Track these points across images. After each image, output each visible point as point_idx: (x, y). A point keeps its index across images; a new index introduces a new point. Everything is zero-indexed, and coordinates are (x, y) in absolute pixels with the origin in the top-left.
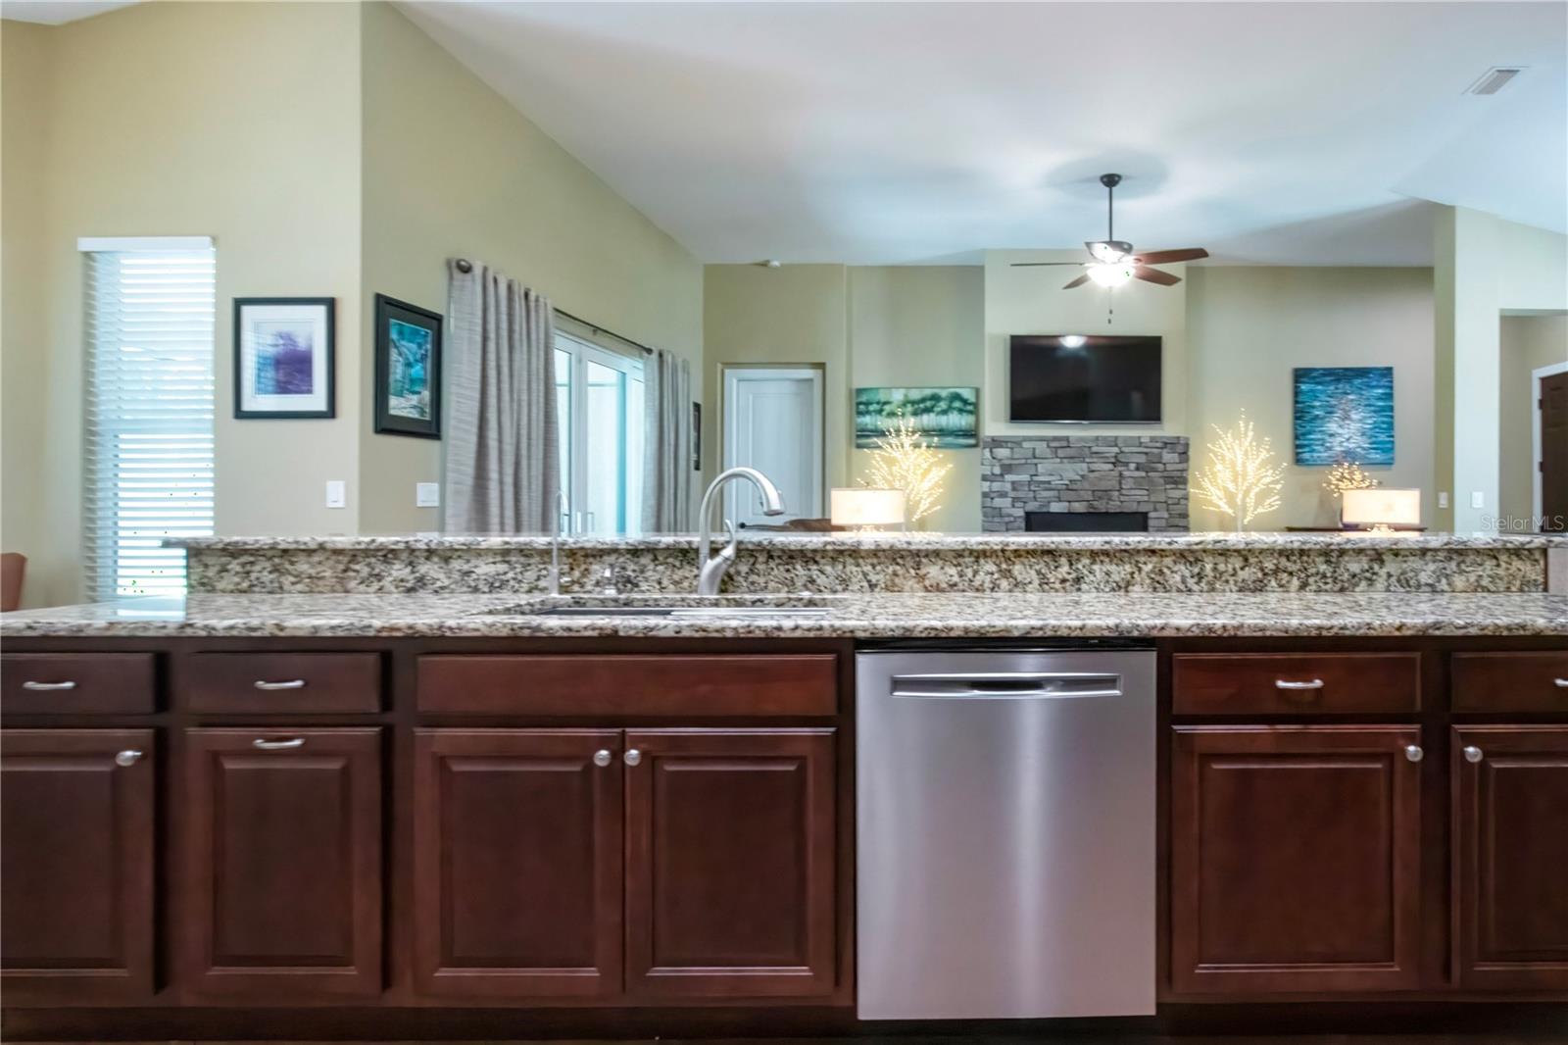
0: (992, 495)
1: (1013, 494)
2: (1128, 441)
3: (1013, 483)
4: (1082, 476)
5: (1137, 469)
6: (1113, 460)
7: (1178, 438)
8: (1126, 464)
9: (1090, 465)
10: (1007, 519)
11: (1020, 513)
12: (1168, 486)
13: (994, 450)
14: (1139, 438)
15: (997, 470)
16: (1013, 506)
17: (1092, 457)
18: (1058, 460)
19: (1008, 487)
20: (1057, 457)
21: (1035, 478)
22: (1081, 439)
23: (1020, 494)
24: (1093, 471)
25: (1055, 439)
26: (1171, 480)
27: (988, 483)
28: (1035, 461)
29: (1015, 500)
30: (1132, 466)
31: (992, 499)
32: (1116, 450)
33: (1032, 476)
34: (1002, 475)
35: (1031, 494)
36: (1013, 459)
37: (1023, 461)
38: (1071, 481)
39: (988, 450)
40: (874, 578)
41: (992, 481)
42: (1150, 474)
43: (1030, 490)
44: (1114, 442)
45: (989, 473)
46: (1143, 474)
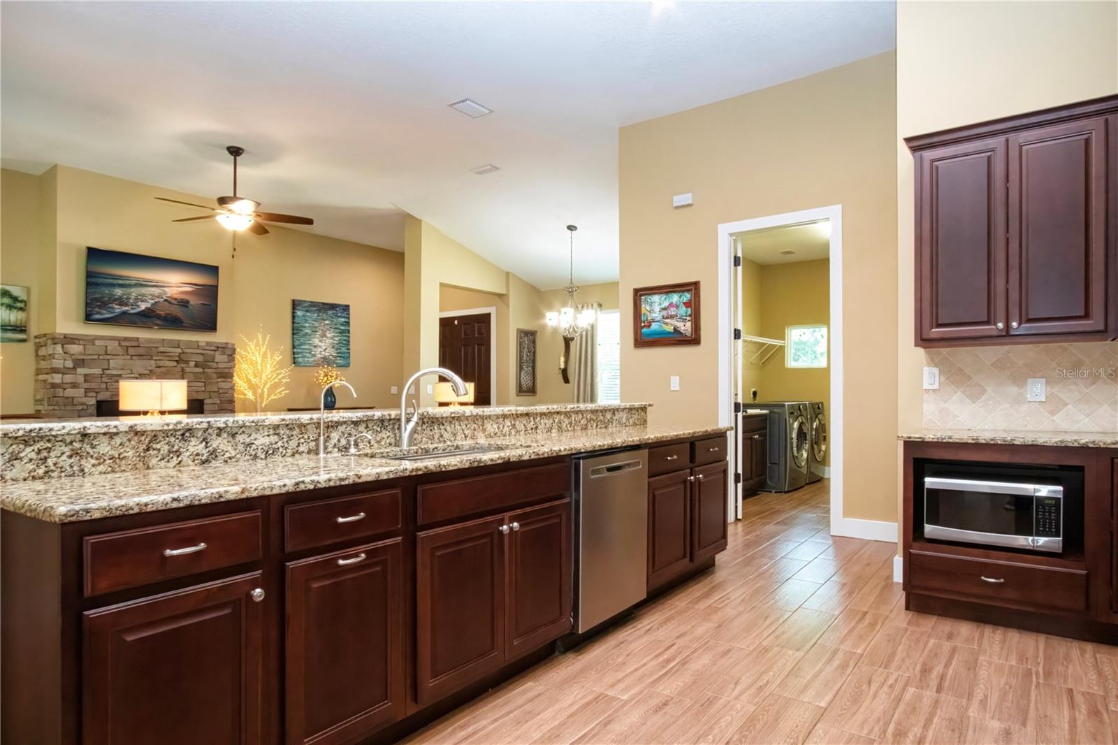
0: (66, 386)
1: (87, 385)
2: (189, 344)
3: (85, 375)
4: (151, 371)
5: (196, 366)
6: (177, 359)
7: (227, 343)
8: (187, 362)
9: (158, 362)
10: (80, 407)
11: (93, 401)
12: (219, 380)
13: (65, 346)
14: (198, 342)
15: (69, 364)
16: (86, 396)
17: (158, 356)
18: (129, 357)
19: (81, 379)
20: (128, 355)
21: (107, 372)
22: (150, 341)
23: (93, 385)
24: (160, 367)
25: (126, 339)
26: (221, 375)
27: (60, 375)
28: (109, 357)
29: (87, 390)
30: (192, 364)
31: (65, 389)
32: (179, 350)
33: (103, 370)
34: (74, 368)
35: (104, 386)
36: (84, 354)
37: (96, 357)
38: (140, 375)
39: (60, 345)
40: (466, 432)
41: (63, 374)
42: (206, 370)
43: (102, 382)
44: (178, 344)
45: (62, 366)
46: (201, 370)
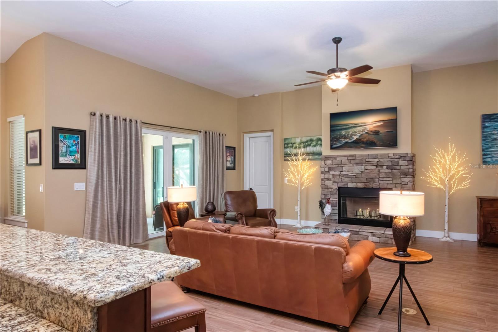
0: (325, 180)
1: (333, 179)
2: (382, 156)
3: (333, 175)
4: (362, 172)
5: (387, 168)
6: (376, 165)
7: (407, 154)
8: (382, 166)
9: (365, 167)
10: (330, 190)
11: (335, 187)
12: (402, 176)
13: (325, 161)
14: (388, 154)
15: (327, 170)
16: (333, 185)
17: (366, 163)
18: (352, 165)
19: (331, 177)
20: (351, 164)
21: (342, 173)
22: (361, 156)
23: (335, 180)
24: (367, 170)
25: (350, 156)
26: (403, 173)
27: (323, 175)
28: (342, 165)
29: (334, 182)
30: (385, 167)
31: (325, 181)
32: (377, 160)
33: (340, 172)
34: (329, 172)
35: (340, 180)
36: (333, 165)
37: (336, 166)
38: (357, 174)
39: (323, 161)
41: (325, 174)
42: (393, 171)
43: (340, 178)
44: (376, 157)
45: (324, 171)
46: (390, 171)
